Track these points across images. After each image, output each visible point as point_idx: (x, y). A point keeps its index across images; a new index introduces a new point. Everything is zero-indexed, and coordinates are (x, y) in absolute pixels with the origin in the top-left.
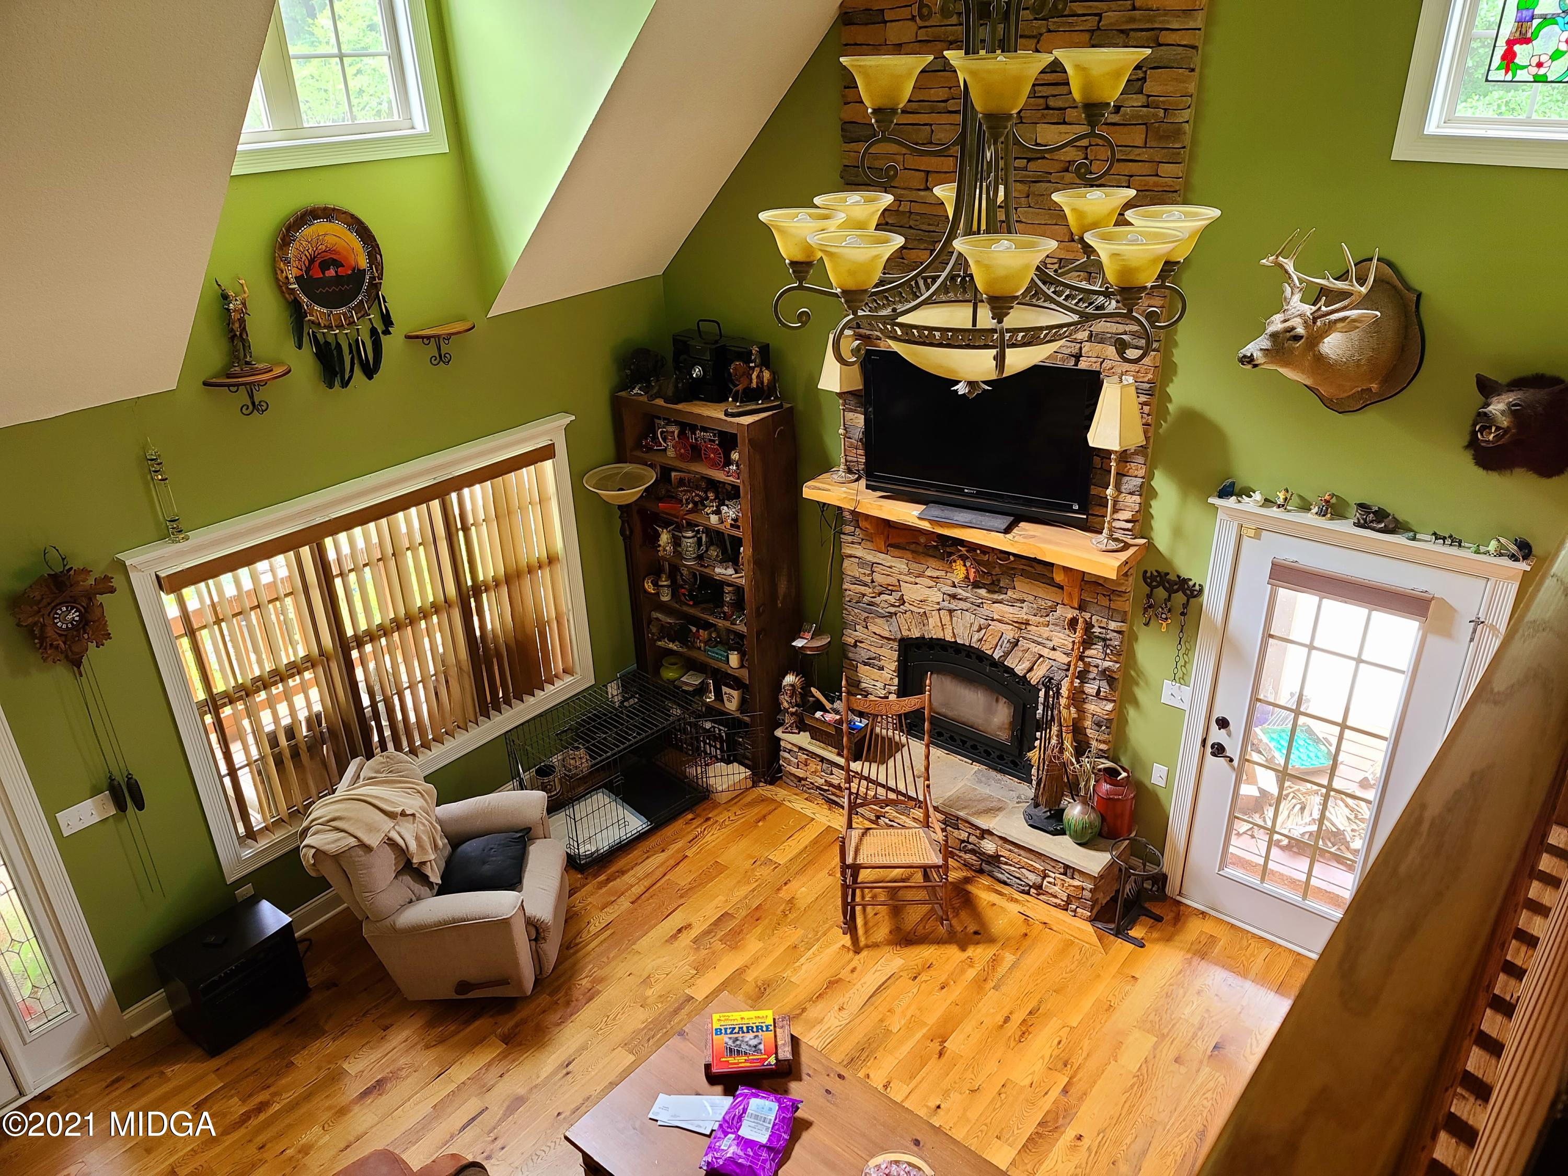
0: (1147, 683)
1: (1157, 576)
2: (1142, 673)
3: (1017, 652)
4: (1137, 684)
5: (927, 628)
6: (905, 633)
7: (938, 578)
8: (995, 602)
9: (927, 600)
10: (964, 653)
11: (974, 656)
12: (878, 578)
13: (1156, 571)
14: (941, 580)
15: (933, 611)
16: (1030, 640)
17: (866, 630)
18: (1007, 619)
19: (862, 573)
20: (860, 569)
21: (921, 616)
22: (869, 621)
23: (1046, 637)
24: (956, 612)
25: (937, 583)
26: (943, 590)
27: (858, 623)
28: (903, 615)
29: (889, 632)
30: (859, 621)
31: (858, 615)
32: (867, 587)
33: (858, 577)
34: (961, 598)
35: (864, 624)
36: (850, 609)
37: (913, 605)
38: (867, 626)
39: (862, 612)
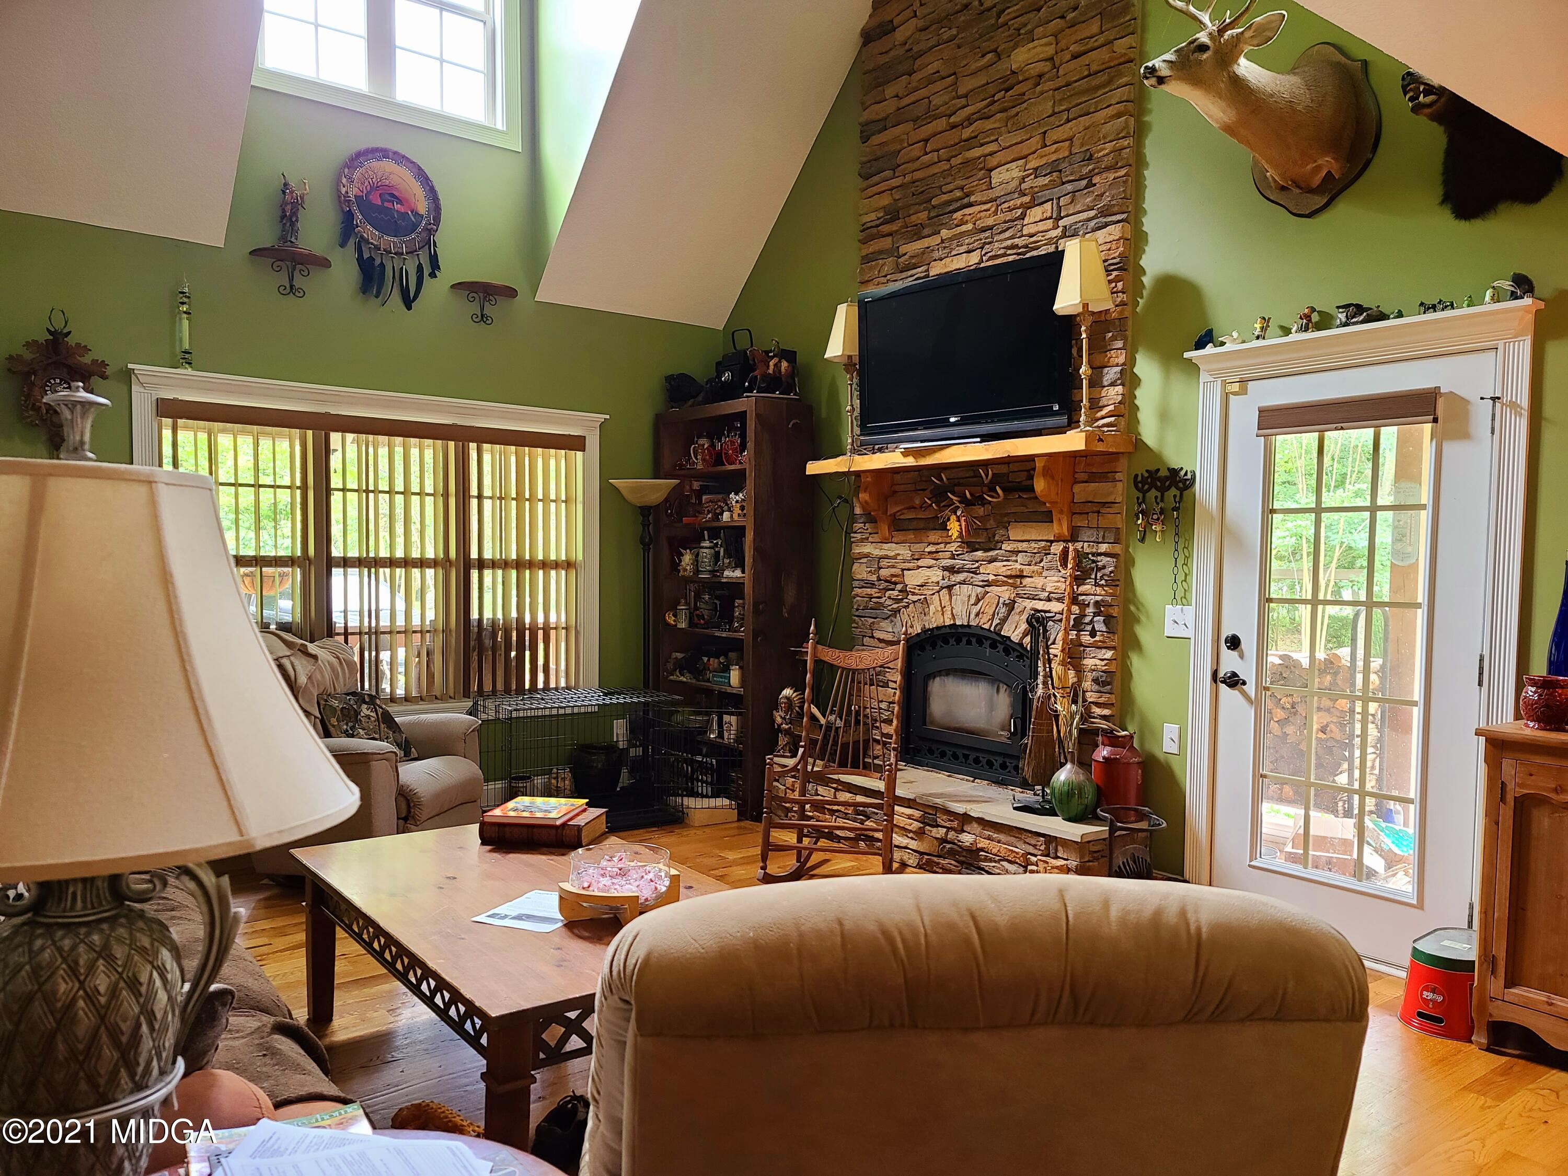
0: (1148, 617)
1: (1148, 478)
2: (1143, 605)
3: (1012, 617)
4: (1140, 621)
5: (927, 618)
6: (910, 631)
7: (937, 552)
8: (990, 562)
9: (927, 583)
10: (964, 640)
11: (974, 640)
12: (884, 573)
13: (1147, 471)
14: (940, 553)
15: (933, 594)
16: (1025, 596)
17: (872, 639)
18: (1001, 577)
19: (869, 572)
20: (867, 569)
21: (921, 605)
22: (874, 627)
23: (1040, 587)
24: (955, 587)
25: (937, 560)
26: (942, 567)
27: (865, 634)
28: (906, 610)
29: (892, 634)
30: (866, 631)
31: (865, 624)
32: (873, 587)
33: (866, 579)
34: (958, 569)
35: (870, 633)
36: (858, 620)
37: (914, 594)
38: (873, 634)
39: (869, 619)
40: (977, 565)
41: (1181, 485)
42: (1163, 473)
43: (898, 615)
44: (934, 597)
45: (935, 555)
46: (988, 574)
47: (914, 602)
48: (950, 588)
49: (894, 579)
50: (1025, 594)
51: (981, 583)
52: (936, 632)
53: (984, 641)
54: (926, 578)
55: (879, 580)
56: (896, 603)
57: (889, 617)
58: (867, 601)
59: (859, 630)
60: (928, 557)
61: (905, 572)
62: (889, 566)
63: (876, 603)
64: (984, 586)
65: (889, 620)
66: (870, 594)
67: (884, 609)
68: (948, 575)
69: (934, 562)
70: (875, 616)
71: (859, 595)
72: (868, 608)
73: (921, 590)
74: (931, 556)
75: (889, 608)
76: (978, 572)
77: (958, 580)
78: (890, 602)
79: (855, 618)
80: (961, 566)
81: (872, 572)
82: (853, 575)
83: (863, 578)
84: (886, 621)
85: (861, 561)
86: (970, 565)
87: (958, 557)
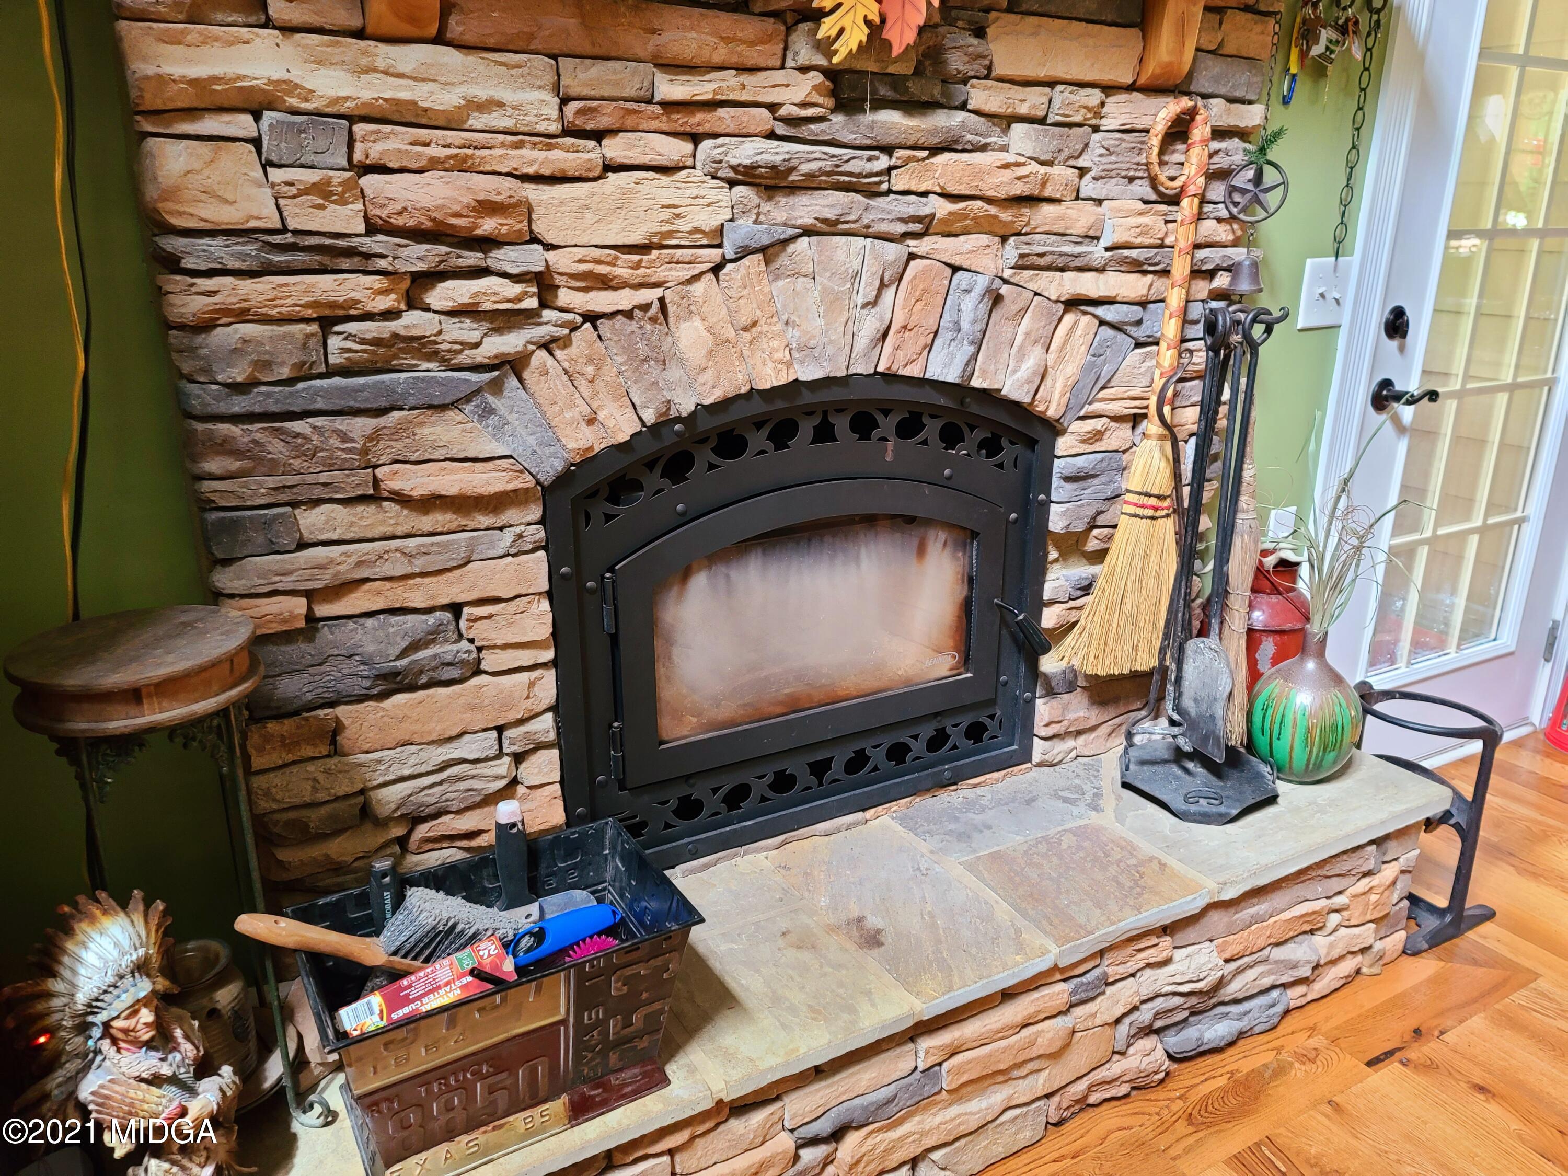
3: (1000, 329)
5: (674, 373)
6: (579, 440)
7: (714, 105)
8: (935, 151)
9: (670, 234)
10: (807, 428)
11: (841, 424)
12: (399, 196)
14: (722, 112)
15: (696, 278)
16: (1042, 262)
17: (372, 509)
18: (979, 203)
19: (302, 193)
20: (276, 175)
21: (648, 327)
22: (383, 451)
23: (1082, 231)
24: (791, 248)
25: (696, 139)
26: (734, 168)
27: (318, 493)
28: (558, 353)
29: (504, 463)
30: (323, 478)
31: (316, 450)
32: (345, 264)
33: (279, 225)
34: (811, 176)
35: (358, 483)
36: (258, 436)
37: (605, 283)
38: (376, 482)
39: (341, 423)
40: (883, 162)
43: (513, 382)
44: (698, 288)
45: (699, 117)
46: (925, 194)
47: (592, 318)
48: (769, 252)
49: (488, 226)
50: (1041, 255)
51: (901, 228)
53: (880, 418)
54: (666, 214)
55: (372, 229)
56: (498, 330)
57: (468, 399)
58: (308, 336)
59: (271, 482)
60: (655, 124)
61: (532, 192)
62: (434, 164)
63: (377, 342)
64: (906, 235)
65: (468, 408)
66: (333, 305)
67: (425, 365)
68: (756, 200)
69: (688, 147)
70: (383, 403)
71: (242, 315)
72: (323, 369)
73: (638, 265)
74: (682, 121)
75: (466, 357)
76: (884, 187)
77: (808, 221)
78: (466, 330)
79: (224, 428)
80: (828, 165)
81: (322, 190)
82: (170, 206)
83: (252, 224)
84: (452, 414)
85: (211, 125)
86: (859, 164)
87: (804, 132)
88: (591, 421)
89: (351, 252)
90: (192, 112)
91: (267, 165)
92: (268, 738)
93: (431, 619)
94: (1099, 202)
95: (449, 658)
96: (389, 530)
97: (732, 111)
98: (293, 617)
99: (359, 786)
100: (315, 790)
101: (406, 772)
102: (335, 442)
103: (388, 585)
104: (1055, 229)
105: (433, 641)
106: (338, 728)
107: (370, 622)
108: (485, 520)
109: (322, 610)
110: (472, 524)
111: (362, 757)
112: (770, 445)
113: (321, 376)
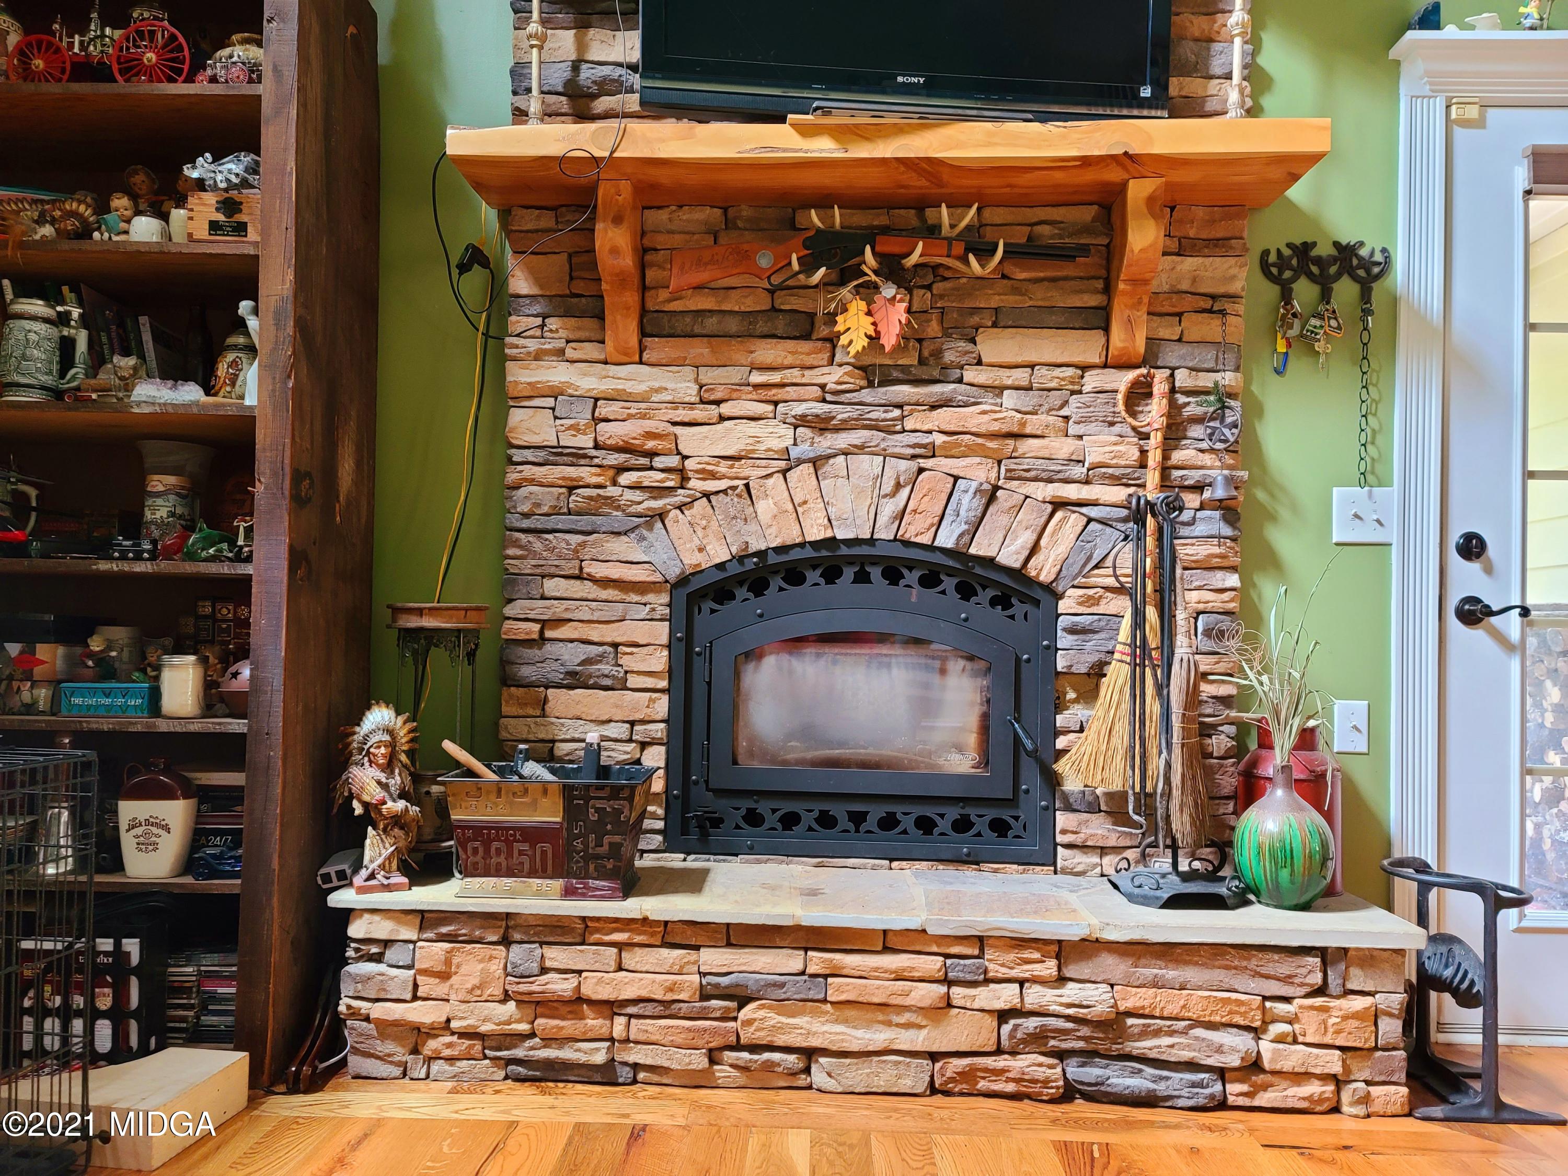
0: (1295, 508)
1: (1291, 258)
2: (1282, 488)
3: (996, 518)
4: (1272, 517)
5: (753, 527)
6: (692, 559)
7: (783, 385)
8: (933, 407)
9: (753, 451)
10: (849, 573)
11: (875, 573)
12: (611, 432)
13: (1288, 245)
14: (788, 389)
15: (770, 476)
16: (1028, 475)
17: (578, 582)
18: (969, 436)
19: (568, 429)
20: (558, 422)
21: (736, 499)
22: (587, 553)
23: (1066, 456)
24: (831, 461)
25: (776, 403)
26: (794, 417)
27: (553, 570)
28: (686, 512)
29: (646, 566)
30: (556, 563)
31: (555, 548)
32: (582, 462)
33: (556, 444)
34: (844, 421)
35: (571, 567)
36: (531, 539)
37: (713, 476)
38: (581, 568)
39: (568, 536)
40: (896, 413)
41: (1361, 273)
42: (1324, 250)
43: (659, 525)
44: (770, 481)
45: (774, 391)
46: (930, 432)
47: (707, 495)
48: (817, 462)
49: (650, 445)
50: (1026, 471)
52: (773, 559)
53: (905, 572)
54: (751, 441)
55: (597, 446)
56: (655, 498)
57: (633, 530)
58: (560, 494)
59: (533, 562)
60: (750, 396)
61: (678, 430)
62: (630, 416)
63: (590, 498)
64: (914, 457)
65: (633, 535)
66: (572, 479)
67: (615, 513)
68: (811, 435)
69: (770, 408)
70: (589, 528)
71: (532, 481)
72: (565, 510)
73: (732, 467)
74: (763, 394)
75: (633, 509)
76: (899, 428)
77: (843, 446)
78: (637, 496)
79: (517, 535)
80: (855, 415)
81: (575, 428)
82: (512, 435)
83: (545, 443)
84: (624, 538)
85: (537, 402)
86: (878, 414)
87: (842, 398)
88: (701, 550)
89: (585, 456)
90: (530, 397)
91: (556, 418)
92: (511, 696)
93: (601, 649)
94: (1080, 437)
95: (606, 672)
96: (585, 595)
97: (795, 388)
98: (531, 632)
99: (550, 737)
100: (529, 732)
101: (577, 736)
102: (563, 545)
103: (580, 625)
104: (1040, 454)
105: (601, 661)
106: (546, 700)
107: (570, 645)
108: (635, 598)
109: (549, 634)
110: (628, 599)
111: (554, 720)
112: (822, 581)
113: (564, 514)
